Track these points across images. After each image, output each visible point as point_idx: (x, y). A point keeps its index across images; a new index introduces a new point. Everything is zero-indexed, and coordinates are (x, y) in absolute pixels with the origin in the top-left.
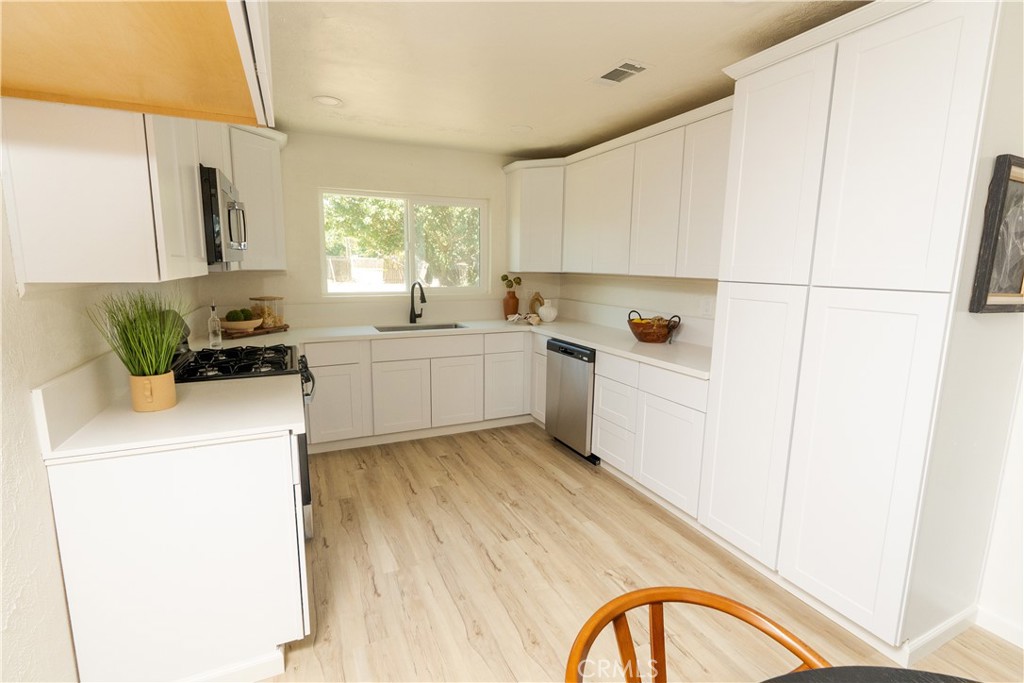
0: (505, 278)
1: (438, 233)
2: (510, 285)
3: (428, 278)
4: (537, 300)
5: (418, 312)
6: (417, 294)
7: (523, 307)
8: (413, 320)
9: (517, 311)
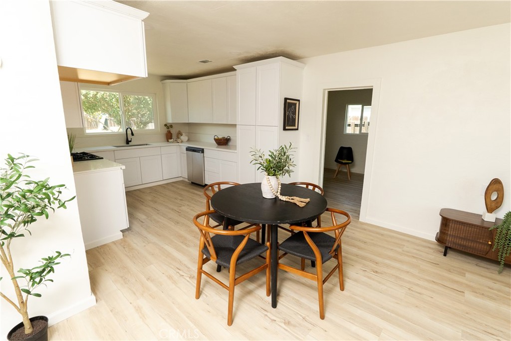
0: (166, 125)
2: (168, 128)
4: (180, 134)
5: (129, 140)
6: (129, 132)
7: (174, 136)
8: (127, 143)
9: (171, 138)
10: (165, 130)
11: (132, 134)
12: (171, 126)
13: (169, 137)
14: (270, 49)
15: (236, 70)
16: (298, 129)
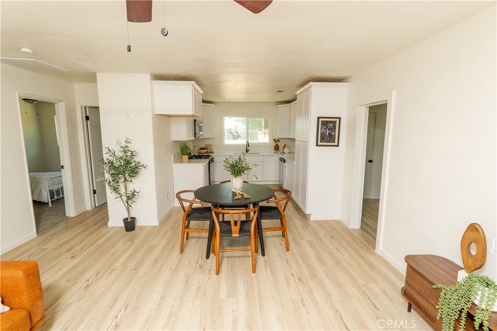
0: (274, 140)
2: (276, 142)
5: (248, 150)
7: (281, 148)
8: (247, 152)
9: (278, 150)
10: (274, 144)
11: (249, 146)
12: (278, 141)
13: (277, 148)
16: (338, 146)
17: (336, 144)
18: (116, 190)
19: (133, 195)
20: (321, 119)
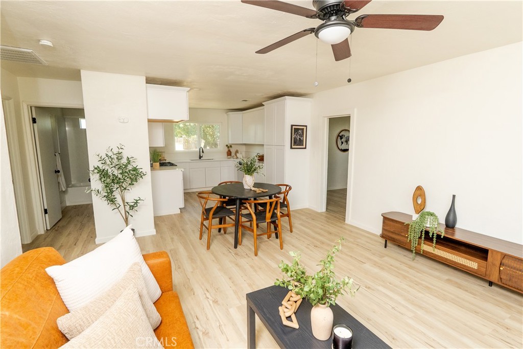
0: (227, 146)
1: (208, 129)
2: (228, 148)
3: (205, 146)
4: (237, 152)
5: (201, 156)
6: (201, 151)
7: (233, 154)
8: (200, 158)
9: (231, 155)
10: (226, 150)
11: (203, 152)
12: (231, 146)
13: (229, 153)
14: (280, 92)
15: (264, 105)
16: (305, 148)
17: (304, 147)
18: (112, 201)
19: (136, 203)
20: (294, 127)
